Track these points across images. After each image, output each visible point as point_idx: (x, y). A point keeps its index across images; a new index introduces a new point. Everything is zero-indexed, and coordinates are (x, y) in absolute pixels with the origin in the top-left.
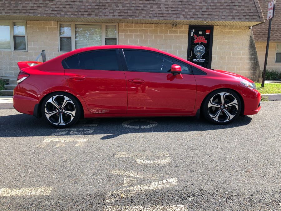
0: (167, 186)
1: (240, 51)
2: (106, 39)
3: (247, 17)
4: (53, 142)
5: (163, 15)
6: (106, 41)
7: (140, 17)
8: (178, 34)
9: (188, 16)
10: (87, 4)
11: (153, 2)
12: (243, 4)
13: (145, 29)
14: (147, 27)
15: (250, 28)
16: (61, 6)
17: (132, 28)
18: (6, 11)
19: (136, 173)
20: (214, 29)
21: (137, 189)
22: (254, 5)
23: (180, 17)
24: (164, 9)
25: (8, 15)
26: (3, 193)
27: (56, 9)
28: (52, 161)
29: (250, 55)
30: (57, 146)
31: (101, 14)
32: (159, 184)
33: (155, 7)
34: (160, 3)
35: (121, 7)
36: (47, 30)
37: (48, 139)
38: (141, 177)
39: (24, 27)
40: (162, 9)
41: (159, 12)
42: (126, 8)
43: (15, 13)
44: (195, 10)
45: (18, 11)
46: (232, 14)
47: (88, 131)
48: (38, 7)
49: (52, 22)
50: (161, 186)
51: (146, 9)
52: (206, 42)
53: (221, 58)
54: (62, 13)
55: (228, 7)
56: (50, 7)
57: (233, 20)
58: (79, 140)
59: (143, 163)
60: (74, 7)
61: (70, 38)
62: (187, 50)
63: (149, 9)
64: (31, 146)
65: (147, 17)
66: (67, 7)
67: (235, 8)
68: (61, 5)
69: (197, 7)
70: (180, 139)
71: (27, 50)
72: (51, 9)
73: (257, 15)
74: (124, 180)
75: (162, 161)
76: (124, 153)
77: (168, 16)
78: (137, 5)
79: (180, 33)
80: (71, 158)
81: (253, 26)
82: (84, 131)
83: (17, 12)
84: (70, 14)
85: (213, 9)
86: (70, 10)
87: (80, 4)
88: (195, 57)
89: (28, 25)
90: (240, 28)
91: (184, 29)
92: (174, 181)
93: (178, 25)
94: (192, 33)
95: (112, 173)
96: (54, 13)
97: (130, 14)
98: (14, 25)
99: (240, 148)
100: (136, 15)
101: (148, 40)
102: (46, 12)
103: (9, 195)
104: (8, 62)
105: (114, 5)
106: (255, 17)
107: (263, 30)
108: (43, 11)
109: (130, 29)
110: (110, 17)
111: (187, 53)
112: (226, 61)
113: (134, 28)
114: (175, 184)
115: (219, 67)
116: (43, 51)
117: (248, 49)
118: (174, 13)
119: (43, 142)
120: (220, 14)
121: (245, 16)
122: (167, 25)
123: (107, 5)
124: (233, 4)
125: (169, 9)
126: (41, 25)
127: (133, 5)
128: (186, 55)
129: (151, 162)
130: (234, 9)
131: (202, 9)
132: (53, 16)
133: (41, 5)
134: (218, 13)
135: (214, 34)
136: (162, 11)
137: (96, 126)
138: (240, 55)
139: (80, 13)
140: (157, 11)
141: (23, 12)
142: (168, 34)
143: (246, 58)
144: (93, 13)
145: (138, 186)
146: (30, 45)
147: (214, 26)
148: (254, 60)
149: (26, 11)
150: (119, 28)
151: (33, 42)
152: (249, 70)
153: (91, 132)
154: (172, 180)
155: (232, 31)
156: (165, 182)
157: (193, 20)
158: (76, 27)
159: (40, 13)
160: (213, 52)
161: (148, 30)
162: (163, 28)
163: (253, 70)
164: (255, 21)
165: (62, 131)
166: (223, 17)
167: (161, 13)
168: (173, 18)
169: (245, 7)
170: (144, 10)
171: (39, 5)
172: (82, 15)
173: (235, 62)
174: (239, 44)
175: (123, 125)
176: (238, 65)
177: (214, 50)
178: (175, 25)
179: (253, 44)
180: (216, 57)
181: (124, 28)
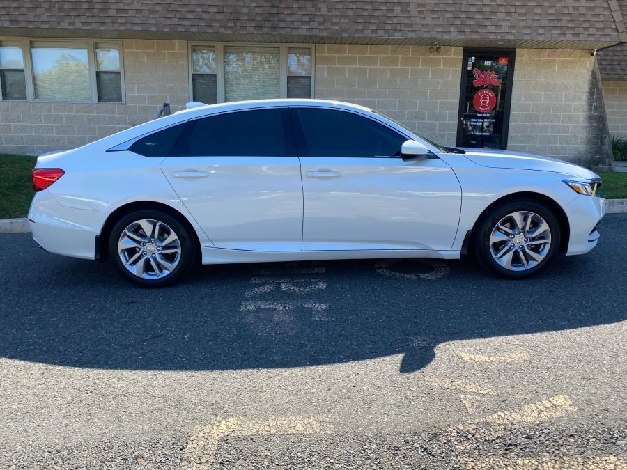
0: (558, 414)
1: (569, 103)
2: (288, 77)
3: (592, 31)
4: (263, 310)
5: (415, 28)
6: (288, 83)
7: (365, 32)
8: (440, 66)
9: (467, 30)
10: (255, 5)
12: (584, 3)
13: (371, 57)
14: (375, 53)
15: (592, 54)
16: (199, 10)
17: (344, 55)
18: (83, 19)
19: (477, 384)
20: (517, 55)
21: (501, 421)
22: (607, 6)
23: (449, 32)
24: (416, 13)
25: (89, 28)
26: (240, 428)
27: (189, 16)
29: (591, 109)
30: (276, 320)
31: (282, 25)
32: (540, 411)
33: (397, 9)
35: (324, 11)
36: (165, 60)
37: (247, 303)
38: (492, 393)
39: (118, 52)
40: (411, 14)
41: (406, 21)
42: (335, 12)
43: (104, 23)
44: (481, 17)
45: (110, 21)
46: (559, 25)
47: (315, 283)
48: (151, 11)
49: (177, 42)
50: (545, 413)
51: (377, 14)
52: (498, 83)
53: (529, 118)
54: (202, 24)
55: (552, 11)
56: (177, 11)
57: (562, 38)
58: (311, 306)
59: (476, 360)
60: (226, 10)
61: (215, 75)
62: (457, 101)
63: (385, 14)
64: (222, 319)
65: (380, 33)
66: (213, 10)
67: (566, 11)
68: (198, 5)
69: (487, 9)
71: (123, 102)
72: (178, 16)
73: (613, 26)
74: (464, 401)
75: (513, 356)
77: (424, 30)
78: (359, 6)
79: (444, 65)
80: (322, 347)
81: (599, 50)
82: (307, 284)
83: (106, 21)
84: (218, 25)
85: (520, 14)
86: (218, 16)
87: (239, 4)
88: (474, 114)
89: (127, 48)
90: (571, 53)
91: (452, 56)
92: (566, 403)
93: (443, 49)
94: (470, 63)
95: (428, 383)
96: (184, 23)
97: (344, 26)
98: (97, 48)
100: (356, 27)
101: (378, 79)
102: (167, 22)
103: (254, 432)
104: (86, 126)
105: (311, 6)
106: (608, 31)
108: (163, 19)
109: (339, 57)
110: (303, 31)
111: (458, 107)
112: (540, 124)
113: (347, 55)
114: (572, 409)
115: (523, 136)
116: (166, 105)
117: (586, 98)
118: (438, 22)
119: (242, 308)
120: (536, 24)
121: (586, 29)
122: (418, 48)
123: (295, 5)
124: (563, 4)
125: (426, 15)
126: (154, 48)
127: (351, 7)
128: (457, 112)
129: (492, 358)
130: (563, 14)
131: (496, 13)
132: (183, 29)
133: (157, 8)
134: (529, 22)
135: (516, 67)
136: (412, 19)
137: (324, 272)
138: (570, 112)
139: (238, 24)
140: (402, 18)
141: (120, 21)
142: (420, 67)
143: (582, 117)
144: (266, 24)
145: (499, 413)
146: (131, 91)
147: (517, 50)
148: (598, 122)
149: (126, 21)
150: (317, 55)
151: (136, 85)
152: (588, 141)
153: (325, 287)
154: (560, 401)
155: (555, 61)
156: (548, 405)
157: (478, 37)
158: (225, 52)
159: (156, 25)
160: (512, 105)
161: (377, 58)
162: (408, 54)
163: (595, 141)
164: (608, 40)
165: (264, 284)
166: (541, 31)
167: (409, 22)
168: (435, 33)
169: (588, 9)
170: (373, 16)
171: (152, 8)
172: (244, 28)
173: (559, 126)
174: (569, 87)
175: (377, 270)
176: (567, 132)
177: (514, 101)
178: (436, 47)
179: (598, 88)
180: (518, 115)
181: (327, 55)
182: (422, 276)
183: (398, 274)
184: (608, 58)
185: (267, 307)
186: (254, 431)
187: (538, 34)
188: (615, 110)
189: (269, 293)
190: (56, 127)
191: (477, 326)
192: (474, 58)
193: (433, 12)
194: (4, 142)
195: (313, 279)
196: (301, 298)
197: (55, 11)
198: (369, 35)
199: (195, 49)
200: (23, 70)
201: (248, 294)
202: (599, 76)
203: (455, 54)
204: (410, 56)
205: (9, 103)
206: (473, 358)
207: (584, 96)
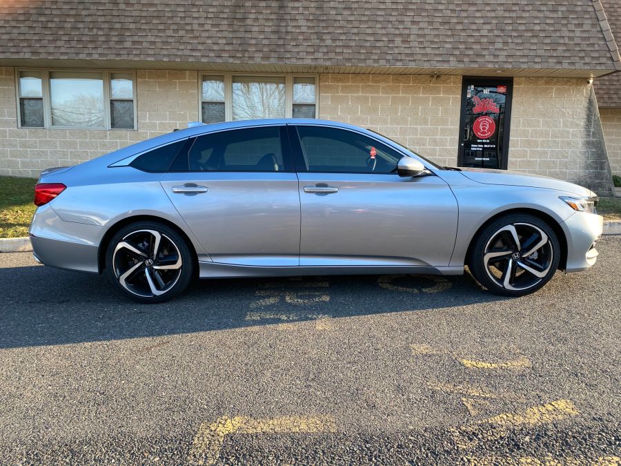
0: (560, 417)
1: (568, 129)
2: (293, 105)
3: (587, 60)
4: (267, 320)
6: (293, 110)
7: (368, 61)
8: (440, 94)
9: (466, 59)
10: (262, 37)
11: (393, 31)
12: (578, 34)
13: (373, 86)
14: (378, 82)
15: (589, 83)
16: (209, 41)
17: (347, 84)
18: (100, 51)
19: (479, 388)
20: (514, 83)
21: (503, 422)
22: (601, 36)
23: (449, 61)
24: (416, 44)
25: (105, 59)
26: (244, 426)
27: (200, 47)
29: (589, 135)
30: (280, 329)
31: (289, 56)
32: (542, 414)
33: (398, 40)
34: (407, 32)
35: (329, 42)
36: (176, 88)
37: (252, 313)
38: (494, 396)
39: (131, 82)
40: (411, 44)
41: (407, 51)
42: (338, 43)
43: (119, 55)
44: (479, 47)
45: (125, 52)
46: (555, 55)
47: (319, 296)
48: (164, 43)
49: (188, 72)
50: (547, 415)
51: (378, 44)
52: (497, 110)
53: (529, 143)
54: (212, 54)
55: (548, 41)
56: (188, 43)
57: (558, 67)
58: (314, 316)
59: (478, 367)
60: (234, 41)
62: (458, 127)
63: (386, 45)
65: (382, 62)
66: (220, 41)
67: (562, 41)
68: (208, 37)
69: (484, 40)
71: (135, 128)
72: (189, 47)
73: (608, 55)
74: (465, 403)
75: (515, 363)
76: (425, 346)
77: (425, 59)
78: (362, 37)
79: (444, 92)
82: (310, 297)
83: (121, 52)
84: (227, 55)
85: (517, 44)
86: (227, 48)
87: (247, 36)
88: (474, 140)
89: (141, 78)
90: (568, 82)
91: (452, 85)
92: (567, 406)
93: (443, 78)
94: (469, 91)
95: (430, 387)
96: (194, 54)
97: (347, 56)
98: (112, 78)
100: (359, 57)
101: (380, 107)
102: (179, 53)
104: (99, 152)
105: (316, 38)
106: (603, 60)
108: (174, 51)
109: (342, 86)
110: (308, 62)
111: (458, 134)
112: (539, 149)
113: (350, 84)
114: (574, 413)
115: (523, 161)
117: (584, 124)
118: (438, 53)
119: (248, 318)
120: (532, 53)
121: (582, 58)
122: (418, 77)
123: (301, 37)
124: (558, 34)
125: (426, 45)
126: (166, 77)
127: (353, 38)
128: (457, 137)
129: (494, 365)
130: (559, 44)
131: (493, 43)
132: (194, 60)
133: (170, 40)
134: (526, 52)
135: (514, 95)
136: (413, 49)
137: (328, 285)
138: (569, 138)
139: (246, 55)
140: (402, 49)
141: (134, 52)
142: (421, 95)
143: (580, 143)
144: (273, 55)
145: (501, 416)
146: (143, 118)
147: (514, 79)
148: (596, 147)
149: (141, 52)
150: (321, 84)
151: (148, 113)
152: (587, 167)
153: (328, 299)
154: (563, 405)
155: (553, 88)
156: (550, 408)
157: (476, 66)
158: (233, 81)
159: (168, 55)
160: (511, 131)
161: (379, 86)
162: (410, 83)
163: (595, 166)
164: (603, 68)
165: (269, 297)
166: (537, 60)
167: (410, 52)
168: (435, 62)
169: (583, 39)
170: (375, 47)
171: (165, 40)
172: (251, 58)
173: (558, 152)
174: (567, 114)
175: (380, 284)
176: (565, 157)
177: (512, 127)
178: (436, 76)
179: (595, 115)
180: (518, 141)
181: (330, 84)
182: (424, 290)
183: (400, 289)
184: (604, 87)
185: (271, 317)
186: (259, 429)
187: (534, 62)
188: (614, 137)
189: (273, 305)
190: (71, 153)
192: (473, 87)
193: (432, 42)
194: (20, 167)
195: (317, 292)
196: (305, 309)
197: (74, 44)
198: (371, 65)
199: (205, 78)
200: (41, 99)
201: (253, 305)
202: (597, 106)
203: (454, 83)
205: (26, 130)
206: (475, 364)
207: (582, 123)
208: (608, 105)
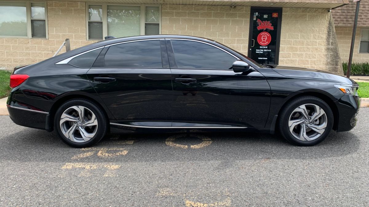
1: (316, 40)
2: (145, 23)
4: (76, 169)
6: (145, 27)
8: (237, 18)
13: (195, 12)
14: (198, 10)
15: (329, 11)
17: (179, 11)
20: (283, 11)
28: (72, 200)
29: (329, 44)
30: (80, 176)
36: (72, 13)
37: (70, 164)
39: (44, 8)
47: (122, 151)
49: (79, 3)
52: (272, 28)
53: (292, 49)
58: (109, 166)
59: (194, 206)
61: (102, 23)
62: (248, 38)
70: (243, 168)
71: (47, 37)
76: (168, 189)
79: (239, 17)
80: (98, 195)
81: (333, 9)
82: (116, 151)
88: (258, 46)
89: (50, 6)
90: (316, 11)
91: (244, 12)
93: (237, 7)
94: (255, 16)
98: (32, 6)
99: (325, 184)
101: (199, 25)
104: (24, 52)
107: (344, 12)
109: (176, 12)
111: (248, 43)
112: (298, 53)
113: (181, 11)
115: (288, 60)
116: (67, 40)
119: (64, 167)
122: (223, 7)
126: (66, 6)
128: (247, 45)
129: (205, 205)
135: (283, 19)
138: (316, 46)
142: (225, 18)
143: (323, 49)
146: (52, 31)
147: (283, 9)
148: (333, 52)
150: (162, 11)
151: (54, 28)
152: (327, 64)
153: (126, 153)
155: (307, 15)
158: (108, 9)
160: (281, 41)
161: (199, 13)
162: (218, 10)
163: (332, 63)
165: (88, 151)
173: (310, 54)
174: (315, 31)
175: (166, 143)
176: (315, 58)
177: (282, 39)
178: (234, 6)
179: (333, 31)
180: (285, 47)
181: (169, 11)
182: (192, 146)
183: (177, 145)
184: (344, 14)
185: (80, 167)
189: (87, 158)
191: (208, 182)
192: (257, 13)
196: (106, 161)
199: (90, 7)
201: (75, 157)
202: (334, 25)
203: (246, 11)
204: (219, 11)
206: (193, 204)
207: (325, 36)
208: (346, 25)
